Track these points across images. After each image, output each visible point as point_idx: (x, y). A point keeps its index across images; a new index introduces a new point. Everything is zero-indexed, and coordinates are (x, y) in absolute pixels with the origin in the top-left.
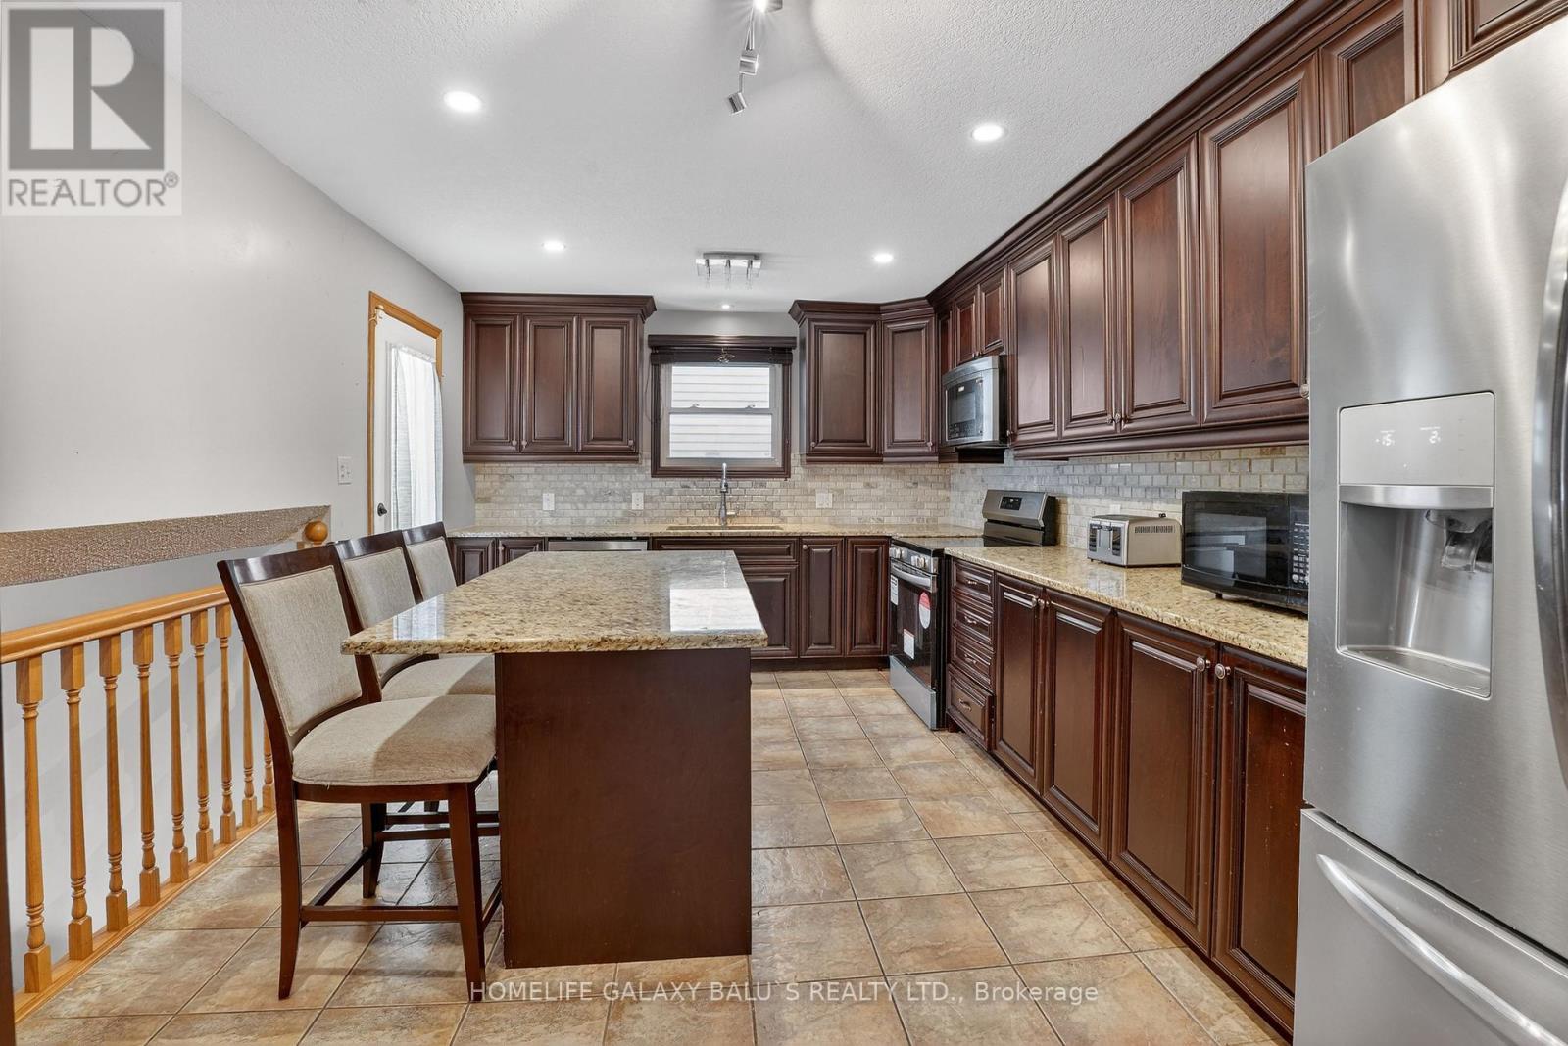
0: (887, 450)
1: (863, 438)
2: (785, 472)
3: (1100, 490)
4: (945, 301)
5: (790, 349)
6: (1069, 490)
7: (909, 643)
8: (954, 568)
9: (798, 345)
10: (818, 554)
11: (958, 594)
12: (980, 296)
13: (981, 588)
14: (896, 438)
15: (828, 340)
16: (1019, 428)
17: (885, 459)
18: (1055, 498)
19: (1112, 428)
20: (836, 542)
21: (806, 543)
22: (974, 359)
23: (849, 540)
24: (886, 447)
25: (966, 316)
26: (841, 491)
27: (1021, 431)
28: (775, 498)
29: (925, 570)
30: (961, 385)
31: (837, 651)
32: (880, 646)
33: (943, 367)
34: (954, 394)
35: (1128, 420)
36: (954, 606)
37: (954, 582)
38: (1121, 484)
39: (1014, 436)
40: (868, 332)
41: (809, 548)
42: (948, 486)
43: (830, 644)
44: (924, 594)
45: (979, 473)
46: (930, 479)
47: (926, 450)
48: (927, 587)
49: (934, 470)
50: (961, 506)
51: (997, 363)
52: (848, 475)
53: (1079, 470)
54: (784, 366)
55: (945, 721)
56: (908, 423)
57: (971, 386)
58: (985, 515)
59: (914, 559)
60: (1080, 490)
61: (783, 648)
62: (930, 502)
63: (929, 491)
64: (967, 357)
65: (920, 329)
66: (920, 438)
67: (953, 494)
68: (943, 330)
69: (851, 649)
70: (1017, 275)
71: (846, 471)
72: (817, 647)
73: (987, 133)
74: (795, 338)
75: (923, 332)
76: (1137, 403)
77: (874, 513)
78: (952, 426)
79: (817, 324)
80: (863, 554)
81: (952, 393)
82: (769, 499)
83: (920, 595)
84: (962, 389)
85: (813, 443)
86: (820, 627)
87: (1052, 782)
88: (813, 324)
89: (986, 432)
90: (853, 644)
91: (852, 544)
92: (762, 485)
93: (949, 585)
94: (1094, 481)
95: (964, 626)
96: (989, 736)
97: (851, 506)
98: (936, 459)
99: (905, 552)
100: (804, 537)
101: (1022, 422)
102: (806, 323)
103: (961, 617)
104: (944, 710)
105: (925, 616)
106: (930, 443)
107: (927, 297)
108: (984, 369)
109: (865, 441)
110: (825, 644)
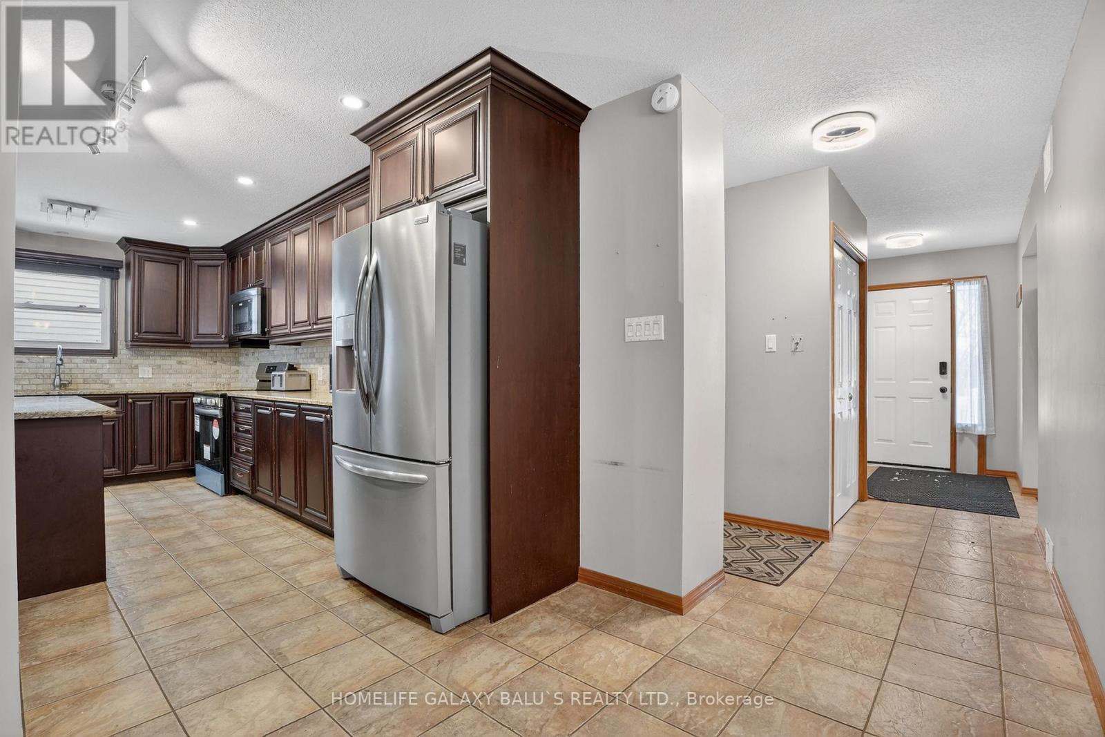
0: (193, 340)
1: (175, 331)
2: (113, 352)
3: (314, 360)
4: (234, 252)
5: (118, 268)
6: (301, 361)
7: (207, 451)
8: (233, 404)
9: (124, 266)
10: (140, 405)
11: (236, 417)
12: (253, 254)
13: (247, 410)
14: (200, 332)
15: (148, 266)
16: (272, 327)
17: (192, 346)
18: (293, 365)
19: (310, 328)
20: (155, 398)
21: (131, 399)
22: (250, 288)
23: (165, 395)
24: (193, 338)
25: (245, 262)
26: (159, 366)
27: (273, 329)
28: (105, 371)
29: (215, 406)
30: (240, 303)
31: (157, 468)
32: (189, 461)
33: (231, 290)
34: (237, 308)
35: (316, 324)
36: (234, 424)
37: (233, 410)
38: (322, 356)
39: (269, 331)
40: (180, 264)
41: (134, 402)
42: (237, 363)
43: (151, 463)
44: (215, 420)
45: (256, 355)
46: (225, 359)
47: (221, 340)
48: (217, 415)
49: (227, 353)
50: (246, 376)
51: (260, 293)
52: (164, 356)
53: (305, 350)
54: (112, 279)
55: (230, 490)
56: (209, 323)
57: (247, 304)
58: (257, 378)
59: (208, 401)
60: (305, 361)
61: (113, 470)
62: (226, 373)
63: (224, 366)
64: (245, 286)
65: (217, 266)
66: (216, 332)
67: (240, 368)
68: (232, 268)
69: (167, 465)
70: (272, 245)
71: (163, 353)
72: (140, 467)
73: (245, 181)
74: (122, 262)
75: (219, 268)
76: (319, 317)
77: (184, 381)
78: (235, 326)
79: (140, 254)
80: (176, 405)
81: (235, 306)
82: (100, 371)
83: (213, 421)
84: (241, 305)
85: (136, 334)
86: (142, 453)
87: (280, 495)
88: (137, 254)
89: (255, 329)
90: (169, 461)
91: (167, 398)
92: (93, 362)
93: (231, 413)
94: (312, 356)
95: (240, 434)
96: (252, 487)
97: (168, 376)
98: (228, 346)
99: (203, 399)
100: (130, 394)
101: (273, 325)
102: (132, 253)
103: (237, 430)
104: (229, 483)
105: (216, 432)
106: (223, 336)
107: (221, 248)
108: (253, 294)
109: (177, 333)
110: (148, 464)
